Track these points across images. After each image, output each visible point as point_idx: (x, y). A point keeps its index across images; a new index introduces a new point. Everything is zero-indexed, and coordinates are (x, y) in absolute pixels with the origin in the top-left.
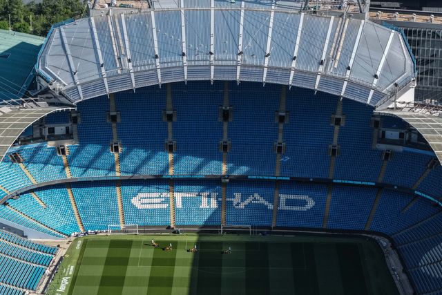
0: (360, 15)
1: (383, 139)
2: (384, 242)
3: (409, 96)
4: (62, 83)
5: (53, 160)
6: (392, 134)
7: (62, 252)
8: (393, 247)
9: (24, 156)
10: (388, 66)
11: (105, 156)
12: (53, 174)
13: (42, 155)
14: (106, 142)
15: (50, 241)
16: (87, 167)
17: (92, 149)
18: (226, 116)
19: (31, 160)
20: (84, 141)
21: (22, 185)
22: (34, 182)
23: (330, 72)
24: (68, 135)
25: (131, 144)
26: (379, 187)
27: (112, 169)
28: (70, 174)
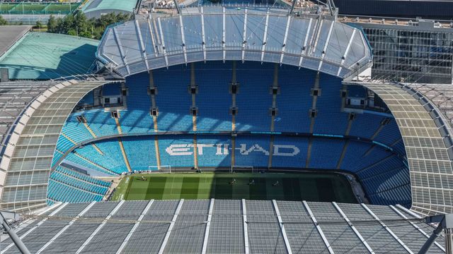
0: (331, 18)
1: (349, 105)
2: (351, 177)
3: (368, 72)
4: (115, 64)
5: (108, 121)
6: (356, 101)
7: (115, 186)
8: (358, 180)
9: (88, 118)
10: (352, 52)
11: (147, 118)
12: (108, 131)
13: (100, 118)
14: (146, 108)
15: (106, 178)
16: (134, 126)
17: (137, 113)
18: (234, 89)
19: (92, 121)
20: (131, 107)
21: (86, 138)
22: (95, 136)
23: (310, 54)
24: (120, 103)
25: (165, 109)
26: (347, 139)
27: (151, 127)
28: (120, 131)
